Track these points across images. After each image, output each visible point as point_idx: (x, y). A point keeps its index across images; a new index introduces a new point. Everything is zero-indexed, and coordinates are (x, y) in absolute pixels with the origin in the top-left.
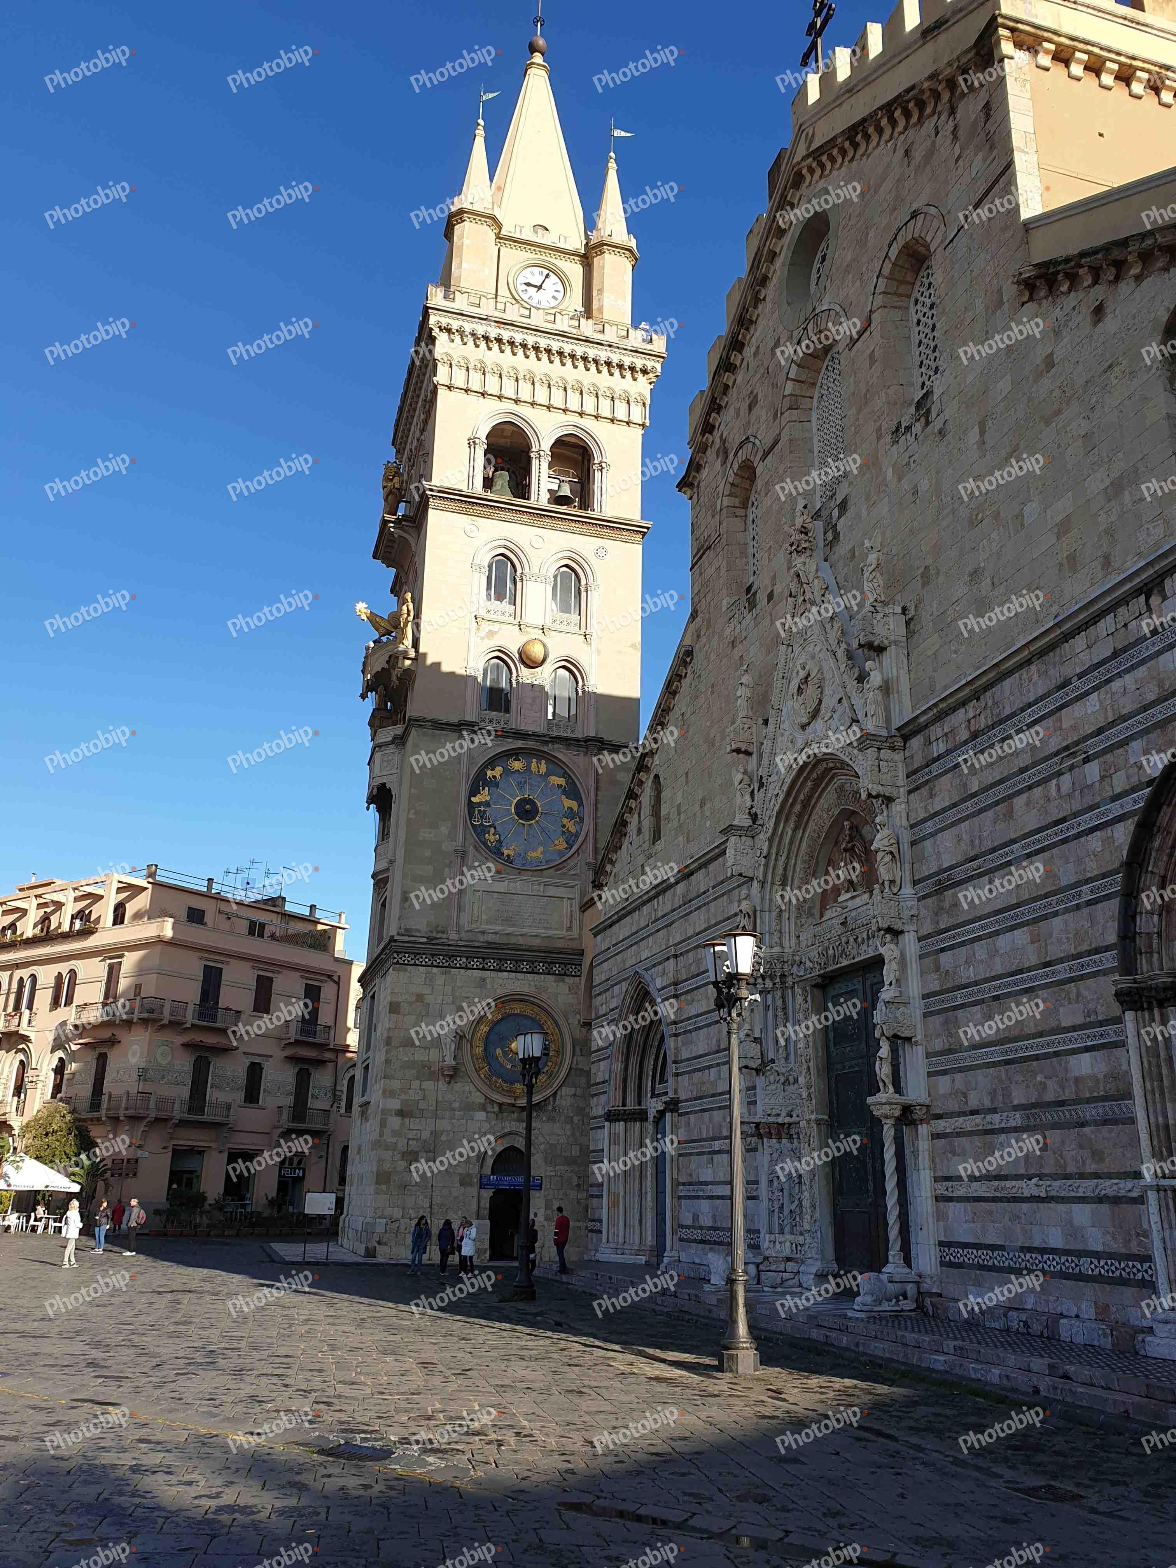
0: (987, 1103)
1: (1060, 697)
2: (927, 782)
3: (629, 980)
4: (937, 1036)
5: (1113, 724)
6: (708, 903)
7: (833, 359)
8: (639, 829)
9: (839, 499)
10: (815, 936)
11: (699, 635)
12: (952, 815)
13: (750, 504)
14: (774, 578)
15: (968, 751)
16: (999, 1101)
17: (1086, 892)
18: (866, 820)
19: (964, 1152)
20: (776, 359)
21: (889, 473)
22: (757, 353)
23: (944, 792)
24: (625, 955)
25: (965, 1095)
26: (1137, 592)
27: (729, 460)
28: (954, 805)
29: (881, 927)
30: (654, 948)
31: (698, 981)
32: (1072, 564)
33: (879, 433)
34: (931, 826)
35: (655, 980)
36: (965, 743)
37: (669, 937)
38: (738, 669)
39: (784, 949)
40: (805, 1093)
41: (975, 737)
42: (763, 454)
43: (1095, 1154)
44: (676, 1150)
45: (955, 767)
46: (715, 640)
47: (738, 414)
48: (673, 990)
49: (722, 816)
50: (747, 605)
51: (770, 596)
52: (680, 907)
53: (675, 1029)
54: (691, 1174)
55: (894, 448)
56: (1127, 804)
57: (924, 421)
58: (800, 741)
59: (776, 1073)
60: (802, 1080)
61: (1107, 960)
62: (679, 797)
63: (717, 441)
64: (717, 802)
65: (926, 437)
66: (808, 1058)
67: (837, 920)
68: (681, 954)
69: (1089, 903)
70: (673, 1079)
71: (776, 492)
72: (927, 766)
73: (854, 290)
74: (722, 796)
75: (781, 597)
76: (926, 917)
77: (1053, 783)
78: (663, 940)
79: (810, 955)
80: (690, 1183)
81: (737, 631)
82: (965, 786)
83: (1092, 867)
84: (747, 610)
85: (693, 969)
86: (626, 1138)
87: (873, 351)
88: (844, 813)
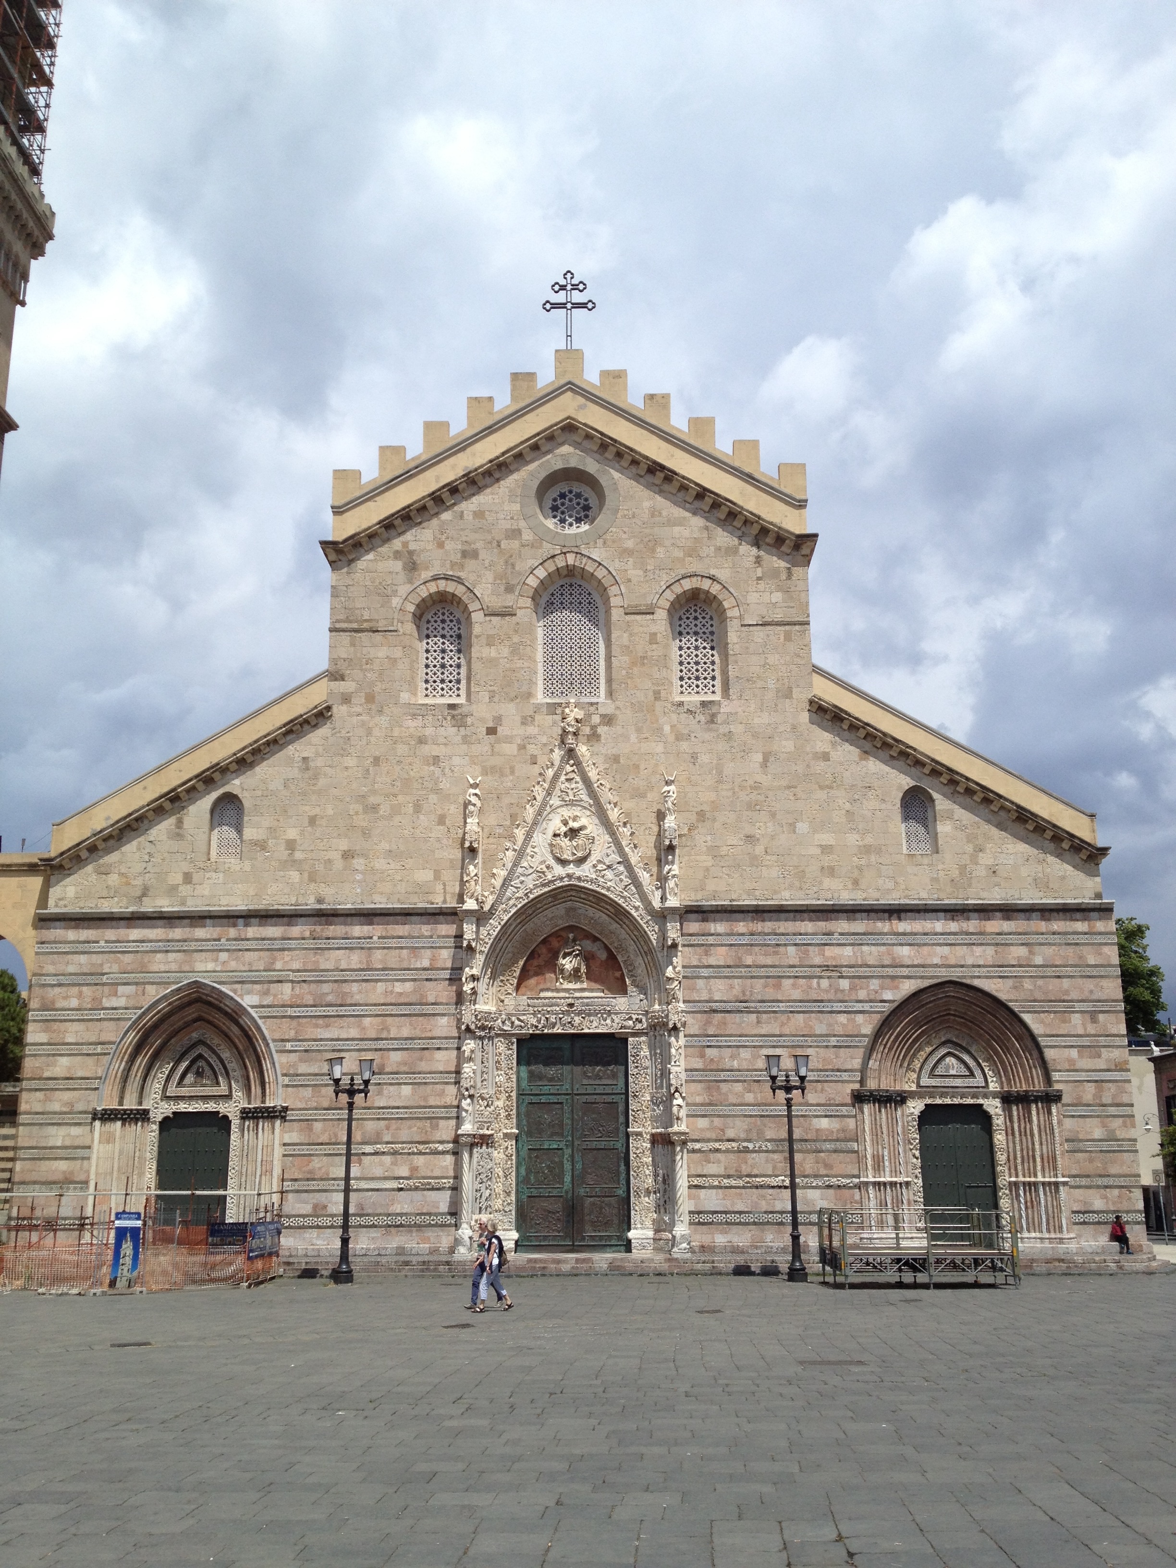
0: (743, 1136)
1: (825, 939)
2: (703, 945)
3: (174, 987)
4: (698, 1095)
5: (861, 966)
6: (370, 948)
7: (571, 585)
8: (178, 835)
9: (602, 710)
10: (529, 1005)
11: (346, 699)
12: (726, 972)
13: (424, 619)
14: (498, 719)
15: (745, 940)
16: (754, 1135)
17: (833, 1041)
18: (595, 939)
19: (719, 1162)
20: (515, 544)
21: (667, 729)
22: (479, 514)
23: (719, 956)
24: (146, 958)
25: (723, 1130)
26: (884, 911)
27: (420, 575)
28: (729, 967)
29: (671, 1026)
30: (233, 965)
31: (343, 1011)
32: (831, 871)
33: (657, 696)
34: (705, 972)
35: (241, 996)
36: (743, 934)
37: (274, 960)
38: (428, 764)
39: (491, 1007)
40: (503, 1114)
41: (752, 934)
42: (485, 608)
43: (827, 1166)
44: (278, 1151)
45: (731, 945)
46: (383, 721)
47: (441, 545)
48: (290, 1012)
49: (389, 878)
50: (449, 718)
51: (492, 731)
52: (303, 939)
53: (288, 1046)
54: (310, 1172)
55: (674, 716)
56: (867, 1007)
57: (709, 718)
58: (559, 870)
59: (483, 1099)
60: (500, 1103)
61: (845, 1076)
62: (292, 834)
63: (397, 544)
64: (380, 864)
65: (710, 730)
66: (509, 1090)
67: (563, 1001)
68: (304, 981)
69: (835, 1047)
70: (280, 1090)
71: (505, 651)
72: (703, 935)
73: (635, 574)
74: (391, 861)
75: (509, 740)
76: (694, 1024)
77: (815, 980)
78: (256, 960)
79: (521, 1018)
80: (308, 1180)
81: (429, 731)
82: (740, 959)
83: (839, 1030)
84: (448, 722)
85: (330, 998)
86: (123, 1137)
87: (655, 634)
88: (571, 928)
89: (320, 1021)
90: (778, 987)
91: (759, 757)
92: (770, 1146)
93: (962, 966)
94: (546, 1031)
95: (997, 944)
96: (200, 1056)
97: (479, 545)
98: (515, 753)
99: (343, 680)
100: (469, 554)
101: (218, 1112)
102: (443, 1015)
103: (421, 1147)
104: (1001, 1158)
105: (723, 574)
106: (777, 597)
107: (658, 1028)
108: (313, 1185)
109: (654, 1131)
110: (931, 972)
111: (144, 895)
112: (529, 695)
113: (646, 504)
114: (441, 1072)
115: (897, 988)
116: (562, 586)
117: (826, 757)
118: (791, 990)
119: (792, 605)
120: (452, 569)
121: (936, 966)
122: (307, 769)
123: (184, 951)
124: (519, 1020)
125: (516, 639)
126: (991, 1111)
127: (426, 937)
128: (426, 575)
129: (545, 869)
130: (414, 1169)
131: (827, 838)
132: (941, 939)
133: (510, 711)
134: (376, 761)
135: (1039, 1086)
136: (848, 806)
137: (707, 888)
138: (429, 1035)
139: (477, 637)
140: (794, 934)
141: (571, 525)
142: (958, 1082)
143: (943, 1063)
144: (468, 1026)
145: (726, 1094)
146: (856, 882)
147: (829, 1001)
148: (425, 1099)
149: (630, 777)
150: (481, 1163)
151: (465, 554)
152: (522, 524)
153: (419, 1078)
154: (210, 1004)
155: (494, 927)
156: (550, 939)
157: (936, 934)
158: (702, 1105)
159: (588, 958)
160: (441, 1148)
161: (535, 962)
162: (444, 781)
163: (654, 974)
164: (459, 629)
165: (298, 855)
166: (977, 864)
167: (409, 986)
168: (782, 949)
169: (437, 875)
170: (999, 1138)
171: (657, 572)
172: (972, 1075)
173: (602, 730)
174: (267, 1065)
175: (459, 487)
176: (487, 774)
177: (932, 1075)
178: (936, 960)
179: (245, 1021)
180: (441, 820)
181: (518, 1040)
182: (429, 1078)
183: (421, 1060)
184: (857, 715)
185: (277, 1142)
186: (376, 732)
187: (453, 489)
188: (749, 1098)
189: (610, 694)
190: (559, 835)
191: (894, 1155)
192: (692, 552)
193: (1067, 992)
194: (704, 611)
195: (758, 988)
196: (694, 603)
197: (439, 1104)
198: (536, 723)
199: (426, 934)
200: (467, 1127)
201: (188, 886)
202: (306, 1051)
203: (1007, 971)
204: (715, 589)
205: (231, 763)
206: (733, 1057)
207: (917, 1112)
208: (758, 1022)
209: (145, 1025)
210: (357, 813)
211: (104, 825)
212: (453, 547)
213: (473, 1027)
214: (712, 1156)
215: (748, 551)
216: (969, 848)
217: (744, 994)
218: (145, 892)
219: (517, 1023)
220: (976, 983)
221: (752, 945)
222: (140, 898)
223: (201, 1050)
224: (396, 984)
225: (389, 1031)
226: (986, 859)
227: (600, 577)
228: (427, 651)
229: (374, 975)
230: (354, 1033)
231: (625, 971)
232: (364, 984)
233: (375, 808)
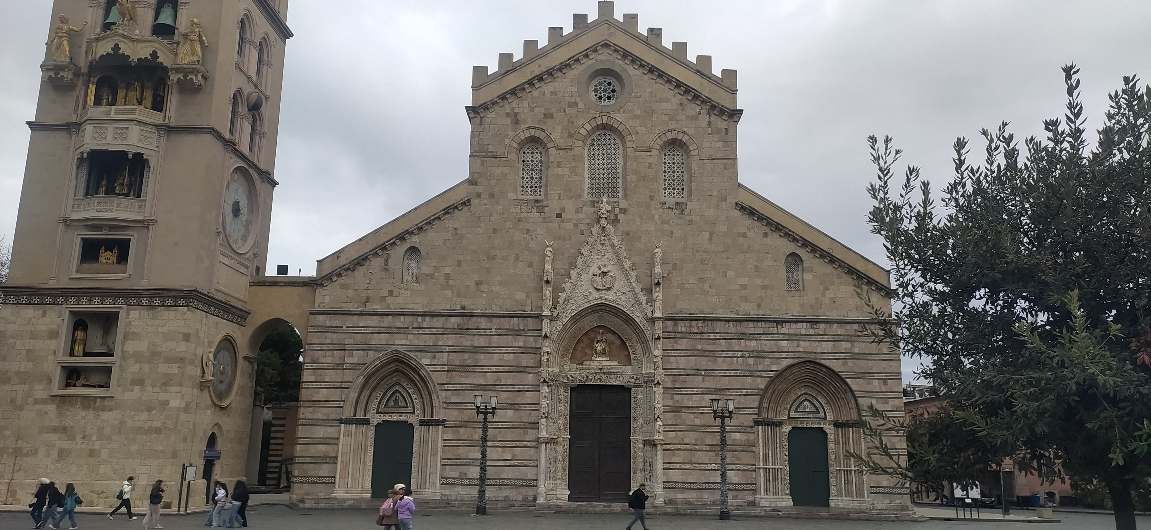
1: (741, 336)
2: (674, 338)
3: (384, 353)
4: (670, 420)
5: (760, 352)
6: (491, 335)
7: (604, 134)
8: (386, 269)
9: (621, 206)
10: (577, 369)
11: (479, 196)
12: (687, 353)
13: (522, 152)
14: (563, 209)
15: (698, 336)
16: (699, 442)
17: (744, 392)
18: (614, 333)
19: (680, 456)
20: (573, 111)
21: (657, 217)
22: (554, 93)
23: (683, 344)
24: (369, 336)
25: (682, 439)
26: (774, 321)
27: (521, 127)
28: (688, 350)
29: (656, 382)
30: (416, 342)
31: (475, 369)
32: (745, 299)
33: (652, 198)
34: (674, 353)
35: (421, 359)
36: (696, 333)
37: (438, 340)
38: (524, 234)
39: (556, 369)
40: (562, 427)
41: (702, 333)
42: (556, 146)
43: (738, 459)
44: (440, 444)
45: (690, 338)
46: (499, 208)
47: (532, 110)
48: (446, 368)
49: (501, 297)
50: (535, 208)
51: (559, 216)
52: (454, 329)
53: (446, 387)
54: (458, 455)
55: (661, 210)
56: (763, 373)
57: (680, 212)
58: (596, 294)
59: (552, 419)
60: (561, 422)
61: (749, 411)
62: (448, 270)
63: (508, 108)
64: (496, 288)
65: (680, 218)
66: (566, 414)
67: (596, 367)
68: (454, 352)
69: (744, 395)
70: (442, 410)
71: (567, 171)
72: (675, 333)
73: (641, 129)
74: (502, 287)
75: (569, 221)
76: (668, 382)
77: (735, 359)
78: (429, 340)
79: (572, 375)
80: (457, 459)
81: (524, 215)
82: (694, 346)
83: (747, 386)
84: (534, 211)
85: (469, 362)
86: (356, 433)
87: (651, 163)
88: (601, 327)
89: (463, 374)
90: (715, 362)
91: (707, 234)
92: (707, 448)
93: (815, 353)
94: (586, 383)
95: (835, 341)
96: (397, 391)
97: (554, 110)
98: (572, 228)
99: (477, 185)
100: (548, 116)
101: (407, 421)
102: (531, 373)
103: (518, 444)
104: (832, 457)
105: (690, 131)
106: (720, 144)
107: (648, 383)
108: (459, 462)
109: (645, 438)
110: (799, 355)
111: (367, 301)
112: (580, 196)
113: (648, 90)
114: (529, 404)
115: (780, 364)
116: (599, 135)
117: (744, 235)
118: (722, 364)
119: (728, 149)
120: (538, 124)
121: (801, 352)
122: (456, 234)
123: (389, 333)
124: (571, 376)
125: (573, 164)
126: (828, 431)
127: (521, 330)
128: (524, 126)
129: (588, 294)
130: (514, 455)
131: (744, 281)
132: (804, 338)
133: (569, 205)
134: (495, 231)
135: (855, 417)
136: (756, 263)
137: (677, 307)
138: (523, 383)
139: (552, 162)
140: (724, 333)
141: (605, 100)
142: (810, 415)
143: (802, 405)
144: (544, 379)
145: (685, 420)
146: (759, 305)
147: (743, 370)
148: (521, 418)
149: (636, 244)
150: (551, 453)
151: (545, 116)
152: (578, 99)
153: (517, 407)
154: (403, 362)
155: (559, 325)
156: (589, 332)
157: (802, 335)
158: (672, 425)
159: (609, 343)
160: (529, 444)
161: (581, 345)
162: (532, 243)
163: (647, 354)
164: (541, 157)
165: (451, 282)
166: (825, 297)
167: (512, 356)
168: (717, 341)
169: (528, 295)
170: (831, 446)
171: (653, 128)
172: (818, 412)
173: (619, 217)
174: (434, 397)
175: (544, 77)
176: (556, 240)
177: (796, 411)
178: (801, 349)
179: (423, 372)
180: (530, 265)
181: (571, 387)
182: (523, 407)
183: (518, 397)
184: (762, 213)
185: (440, 438)
186: (494, 214)
187: (540, 78)
188: (697, 422)
189: (626, 196)
190: (596, 275)
191: (774, 455)
192: (672, 118)
193: (871, 368)
194: (678, 151)
195: (704, 363)
196: (673, 146)
197: (528, 421)
198: (584, 212)
199: (521, 328)
200: (543, 434)
201: (391, 298)
202: (455, 390)
203: (839, 356)
204: (685, 139)
205: (414, 230)
206: (689, 400)
207: (787, 431)
208: (703, 381)
209: (368, 373)
210: (484, 260)
211: (345, 262)
212: (539, 112)
213: (547, 380)
214: (676, 452)
215: (704, 118)
216: (821, 288)
217: (696, 366)
218: (368, 300)
219: (571, 378)
220: (822, 362)
221: (701, 339)
222: (365, 303)
223: (398, 387)
224: (505, 355)
225: (501, 380)
226: (829, 294)
227: (621, 131)
228: (523, 170)
229: (494, 350)
230: (482, 381)
231: (631, 351)
232: (487, 354)
233: (494, 258)
